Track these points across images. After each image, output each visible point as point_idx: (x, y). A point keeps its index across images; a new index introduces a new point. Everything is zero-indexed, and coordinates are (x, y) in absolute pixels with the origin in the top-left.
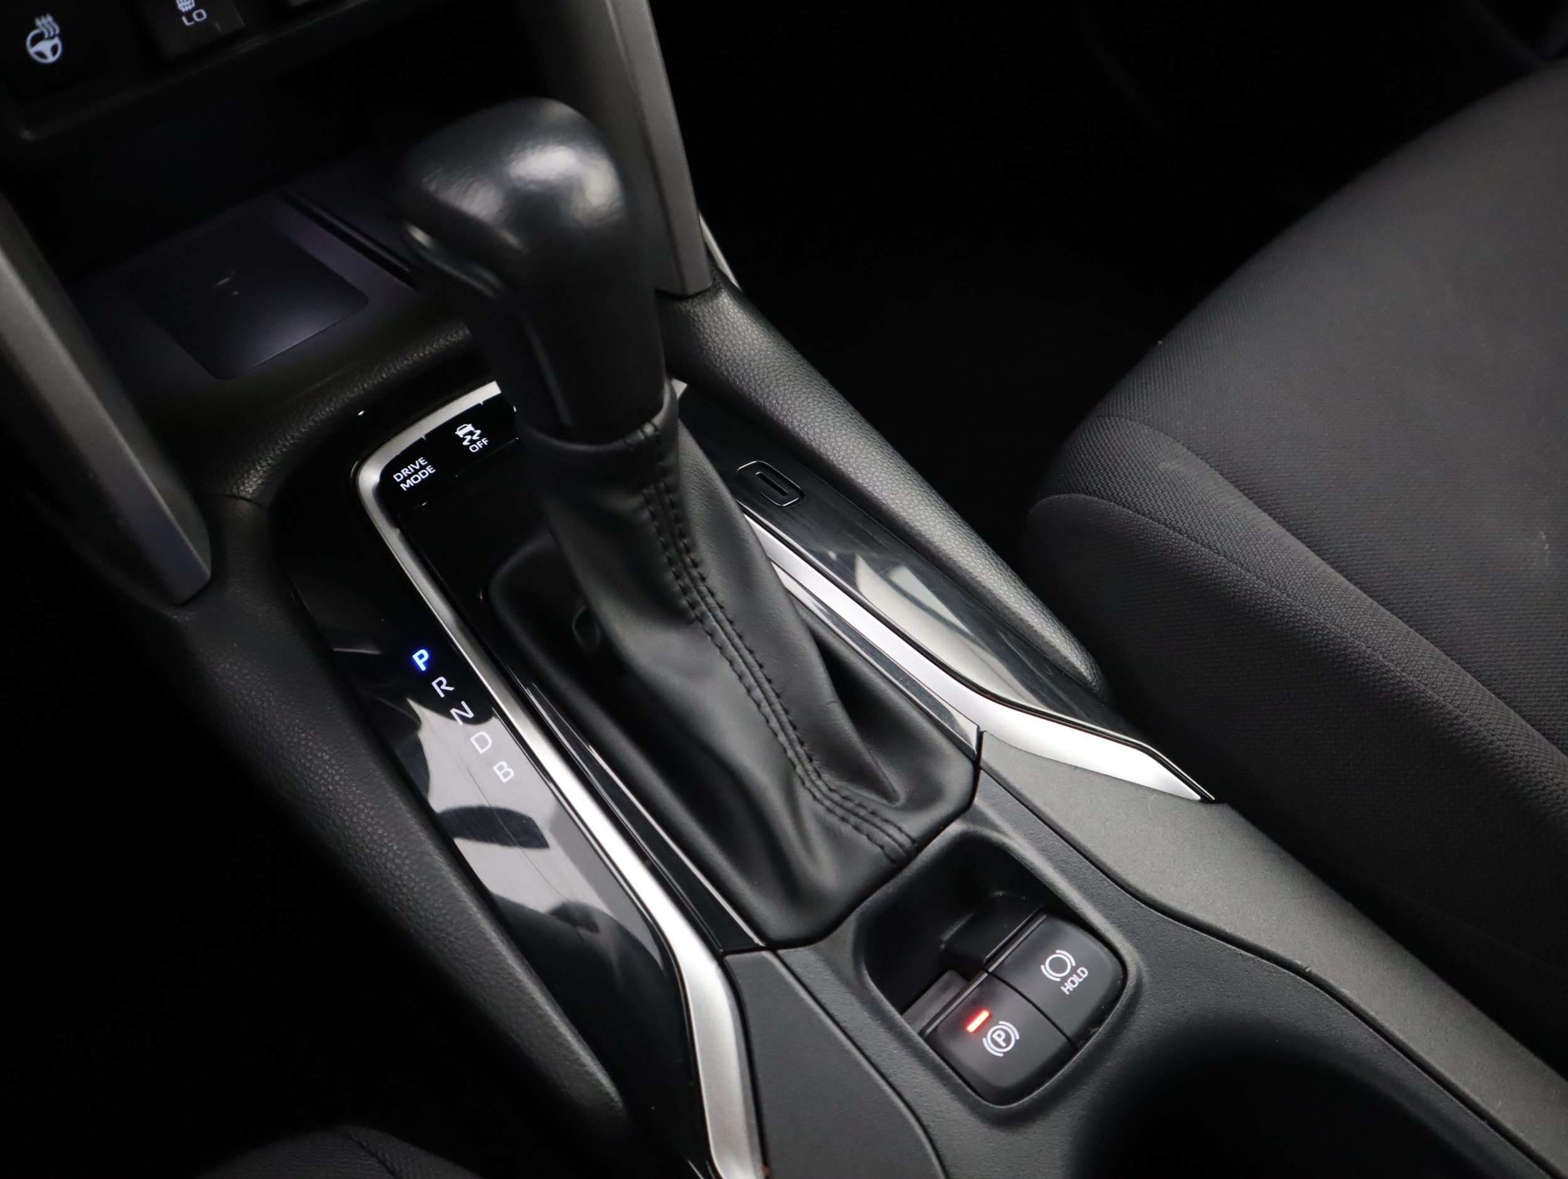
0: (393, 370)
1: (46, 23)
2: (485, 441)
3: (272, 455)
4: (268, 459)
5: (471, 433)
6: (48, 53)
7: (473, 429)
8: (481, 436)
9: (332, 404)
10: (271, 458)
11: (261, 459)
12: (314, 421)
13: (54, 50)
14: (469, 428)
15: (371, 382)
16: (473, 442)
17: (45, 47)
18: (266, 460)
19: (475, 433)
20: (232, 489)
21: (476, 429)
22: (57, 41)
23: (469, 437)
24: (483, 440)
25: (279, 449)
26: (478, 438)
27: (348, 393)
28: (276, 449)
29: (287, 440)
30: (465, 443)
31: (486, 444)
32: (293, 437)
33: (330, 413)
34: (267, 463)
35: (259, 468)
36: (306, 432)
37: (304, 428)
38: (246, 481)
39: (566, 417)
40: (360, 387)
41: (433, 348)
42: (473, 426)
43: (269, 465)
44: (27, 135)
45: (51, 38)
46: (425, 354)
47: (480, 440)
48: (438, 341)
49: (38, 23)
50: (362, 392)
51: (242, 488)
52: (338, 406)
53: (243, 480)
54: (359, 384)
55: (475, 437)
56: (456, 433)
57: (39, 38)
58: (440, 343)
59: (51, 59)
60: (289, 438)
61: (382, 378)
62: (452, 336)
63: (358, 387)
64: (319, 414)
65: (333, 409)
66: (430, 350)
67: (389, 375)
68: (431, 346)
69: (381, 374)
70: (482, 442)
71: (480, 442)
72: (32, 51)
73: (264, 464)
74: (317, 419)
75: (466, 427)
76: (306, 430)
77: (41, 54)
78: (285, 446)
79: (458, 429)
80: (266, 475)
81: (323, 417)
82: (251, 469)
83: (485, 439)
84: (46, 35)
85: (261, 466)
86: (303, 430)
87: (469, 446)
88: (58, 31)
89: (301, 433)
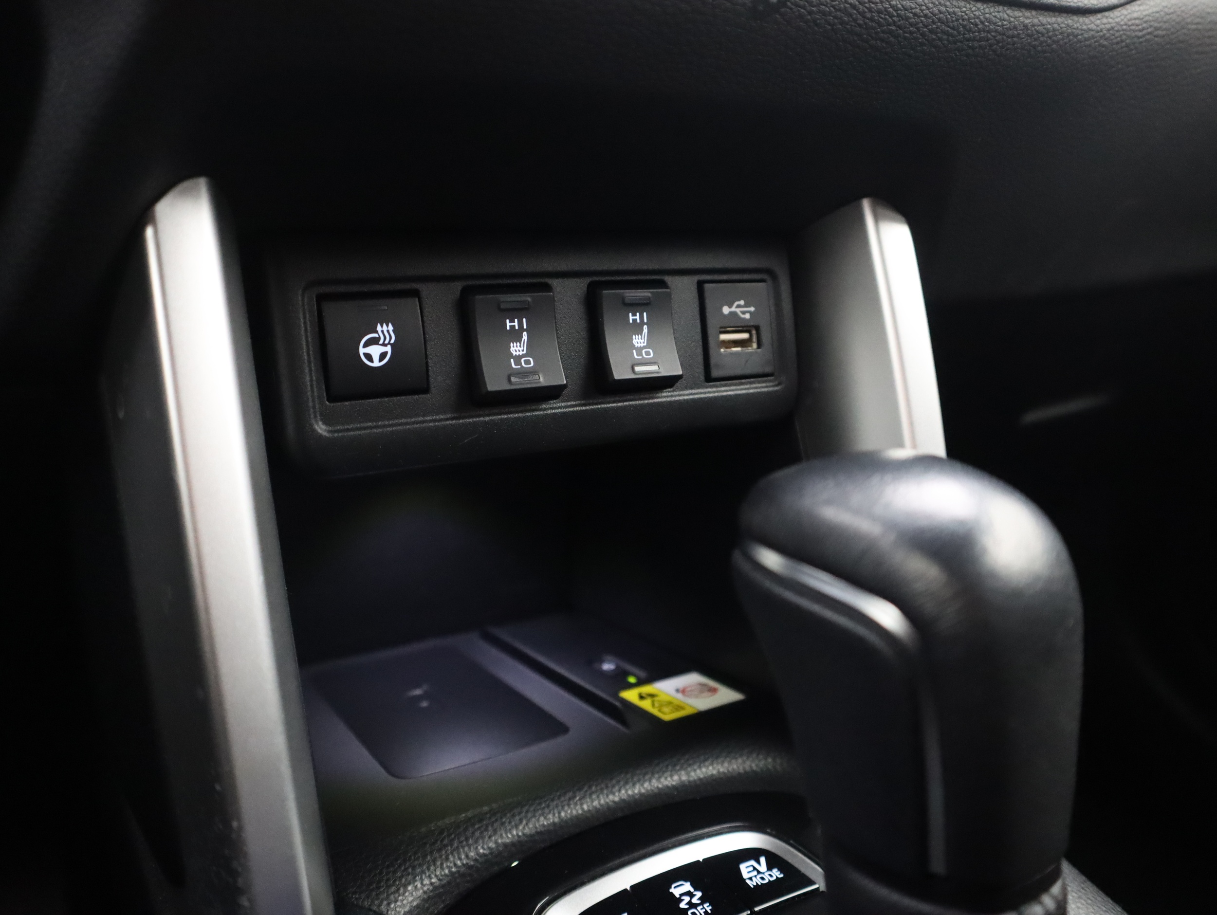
0: (596, 803)
1: (386, 330)
2: (708, 907)
3: (438, 873)
4: (433, 876)
5: (689, 894)
6: (376, 358)
7: (692, 890)
8: (703, 900)
9: (521, 827)
10: (436, 876)
11: (425, 874)
12: (496, 842)
13: (383, 356)
14: (687, 887)
15: (569, 812)
16: (691, 905)
17: (375, 351)
18: (430, 877)
19: (695, 895)
20: (380, 905)
21: (696, 889)
22: (388, 349)
23: (687, 899)
24: (706, 905)
25: (448, 867)
26: (699, 902)
27: (542, 818)
28: (445, 865)
29: (460, 859)
30: (683, 905)
31: (710, 912)
32: (467, 856)
33: (516, 838)
34: (430, 881)
35: (419, 886)
36: (484, 853)
37: (483, 848)
38: (400, 898)
39: (938, 864)
40: (557, 815)
41: (644, 788)
42: (692, 885)
43: (432, 884)
44: (321, 428)
45: (384, 345)
46: (634, 792)
47: (702, 904)
48: (650, 781)
49: (379, 328)
50: (556, 820)
51: (392, 906)
52: (527, 831)
53: (397, 895)
54: (556, 811)
55: (695, 900)
56: (671, 891)
57: (374, 342)
58: (653, 784)
59: (376, 364)
60: (463, 857)
61: (583, 809)
62: (666, 779)
63: (554, 815)
64: (504, 835)
65: (520, 834)
66: (640, 789)
67: (591, 809)
68: (642, 785)
69: (582, 804)
70: (704, 908)
71: (701, 907)
72: (362, 351)
73: (426, 882)
74: (500, 841)
75: (682, 885)
76: (485, 852)
77: (369, 357)
78: (455, 865)
79: (673, 886)
80: (425, 896)
81: (508, 841)
82: (409, 884)
83: (708, 904)
84: (381, 342)
85: (422, 883)
86: (481, 851)
87: (688, 909)
88: (392, 341)
89: (478, 854)
